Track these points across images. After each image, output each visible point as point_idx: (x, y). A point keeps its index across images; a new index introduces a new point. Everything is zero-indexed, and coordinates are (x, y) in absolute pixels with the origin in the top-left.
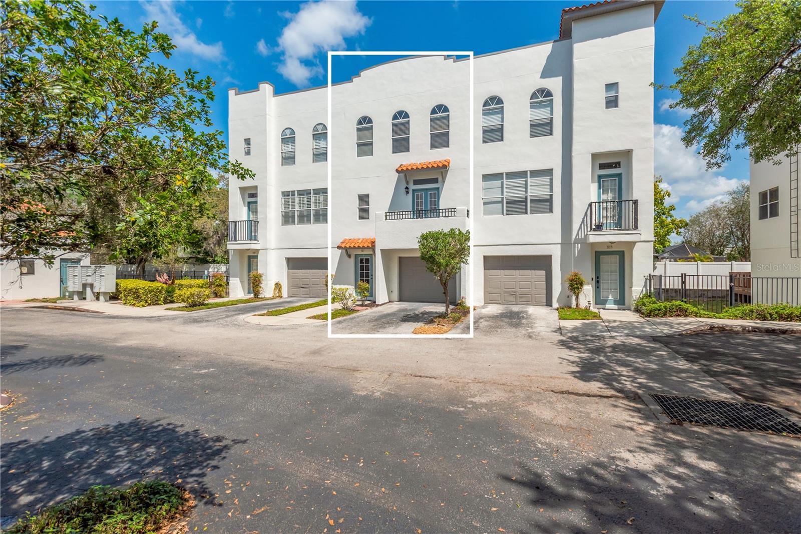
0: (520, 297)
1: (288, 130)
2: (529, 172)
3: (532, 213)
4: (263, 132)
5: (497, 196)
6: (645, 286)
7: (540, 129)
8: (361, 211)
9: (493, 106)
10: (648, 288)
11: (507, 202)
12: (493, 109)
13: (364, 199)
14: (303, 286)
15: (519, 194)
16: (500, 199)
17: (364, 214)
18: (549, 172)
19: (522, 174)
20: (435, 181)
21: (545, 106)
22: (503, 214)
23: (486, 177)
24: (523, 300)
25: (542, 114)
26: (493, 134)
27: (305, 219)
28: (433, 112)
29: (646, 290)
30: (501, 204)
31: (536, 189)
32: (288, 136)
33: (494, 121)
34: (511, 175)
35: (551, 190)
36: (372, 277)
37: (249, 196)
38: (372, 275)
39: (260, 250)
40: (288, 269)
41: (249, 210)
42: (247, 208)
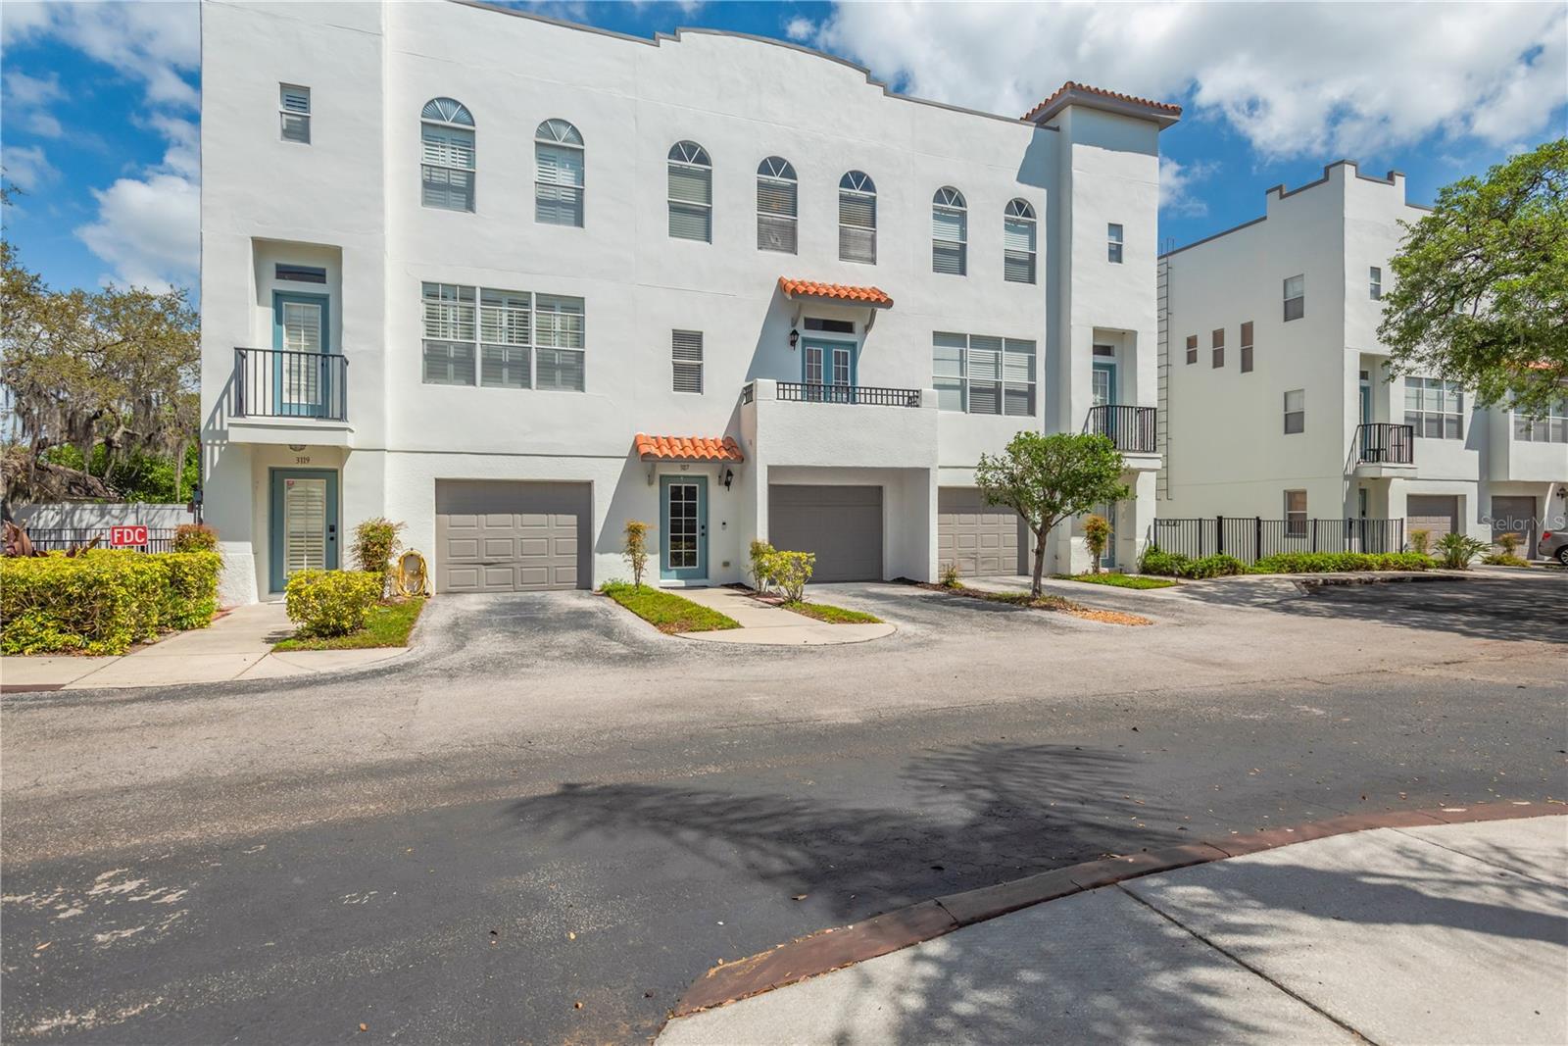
0: (983, 563)
1: (449, 106)
2: (1003, 340)
3: (1007, 413)
5: (953, 375)
6: (1148, 536)
7: (1020, 268)
8: (678, 369)
9: (949, 206)
10: (1152, 539)
11: (972, 390)
12: (948, 211)
13: (688, 343)
14: (491, 559)
15: (984, 376)
16: (958, 383)
17: (689, 377)
18: (1028, 346)
19: (992, 342)
20: (847, 327)
21: (1022, 232)
22: (964, 409)
23: (940, 338)
24: (984, 567)
25: (1020, 244)
26: (952, 259)
27: (505, 371)
28: (845, 182)
29: (1151, 542)
30: (958, 393)
31: (1013, 375)
32: (448, 123)
33: (950, 234)
34: (979, 341)
35: (1032, 375)
36: (703, 531)
37: (283, 272)
38: (703, 527)
39: (353, 452)
40: (437, 513)
41: (278, 320)
42: (270, 311)
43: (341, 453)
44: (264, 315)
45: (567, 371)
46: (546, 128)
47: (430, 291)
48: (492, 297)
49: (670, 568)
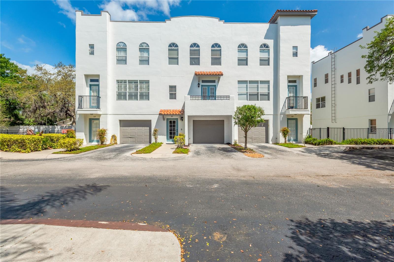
0: (254, 140)
1: (122, 44)
2: (259, 81)
3: (261, 100)
4: (105, 41)
5: (244, 91)
6: (308, 133)
7: (264, 62)
8: (171, 94)
9: (243, 48)
10: (309, 134)
11: (249, 95)
12: (243, 50)
13: (173, 88)
14: (131, 137)
15: (254, 91)
16: (246, 93)
17: (173, 96)
18: (268, 82)
19: (256, 82)
20: (214, 81)
21: (266, 52)
22: (247, 100)
23: (240, 82)
25: (265, 55)
26: (243, 62)
27: (133, 97)
28: (213, 46)
29: (308, 135)
30: (246, 96)
31: (263, 89)
32: (121, 47)
33: (243, 55)
34: (251, 82)
35: (269, 90)
36: (177, 131)
37: (92, 81)
38: (177, 130)
39: (102, 115)
40: (120, 127)
41: (91, 90)
42: (89, 88)
43: (100, 115)
44: (88, 89)
45: (145, 96)
46: (141, 45)
47: (118, 81)
48: (130, 82)
49: (169, 139)
